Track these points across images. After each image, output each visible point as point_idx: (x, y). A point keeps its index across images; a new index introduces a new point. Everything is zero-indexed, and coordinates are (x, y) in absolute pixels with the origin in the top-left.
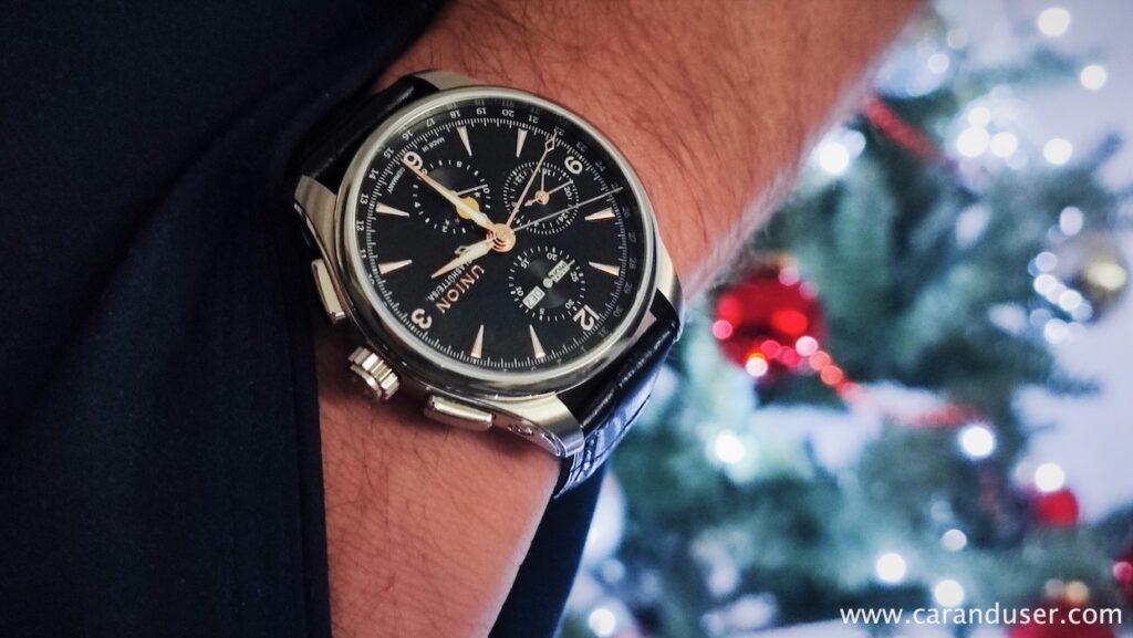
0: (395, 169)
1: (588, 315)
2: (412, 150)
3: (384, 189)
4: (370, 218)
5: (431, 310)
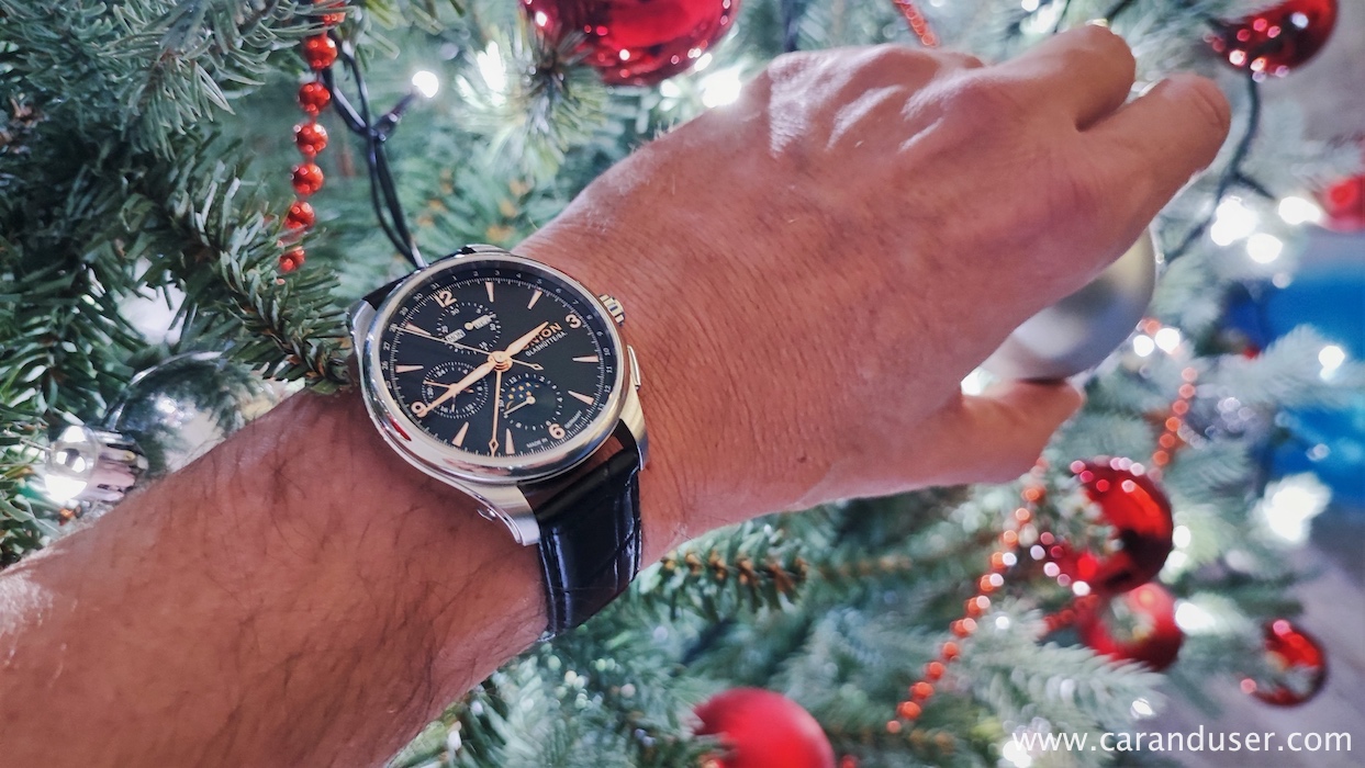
0: (572, 428)
1: (443, 301)
2: (556, 440)
3: (584, 415)
4: (598, 395)
5: (565, 326)
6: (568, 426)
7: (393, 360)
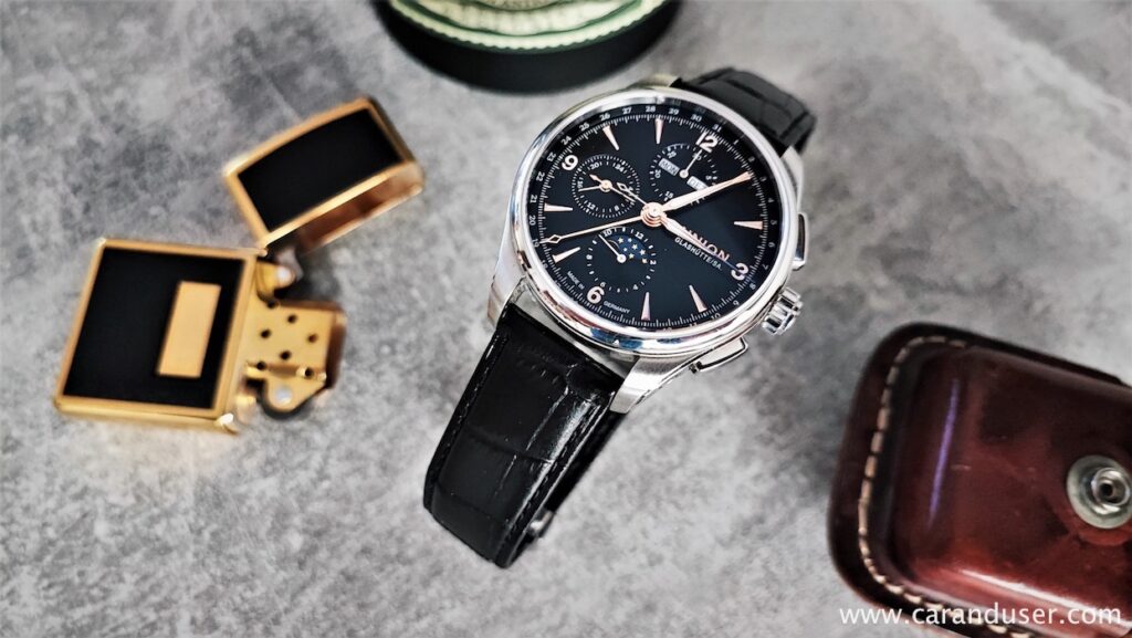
0: (606, 306)
3: (626, 315)
5: (731, 265)
7: (613, 120)
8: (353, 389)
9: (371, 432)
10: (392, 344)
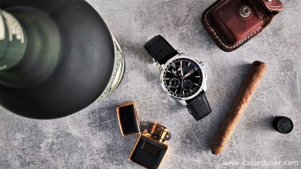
0: (194, 90)
1: (173, 65)
2: (191, 92)
3: (196, 88)
4: (199, 84)
5: (194, 70)
6: (193, 90)
7: (165, 77)
8: (167, 124)
9: (175, 124)
10: (161, 116)
